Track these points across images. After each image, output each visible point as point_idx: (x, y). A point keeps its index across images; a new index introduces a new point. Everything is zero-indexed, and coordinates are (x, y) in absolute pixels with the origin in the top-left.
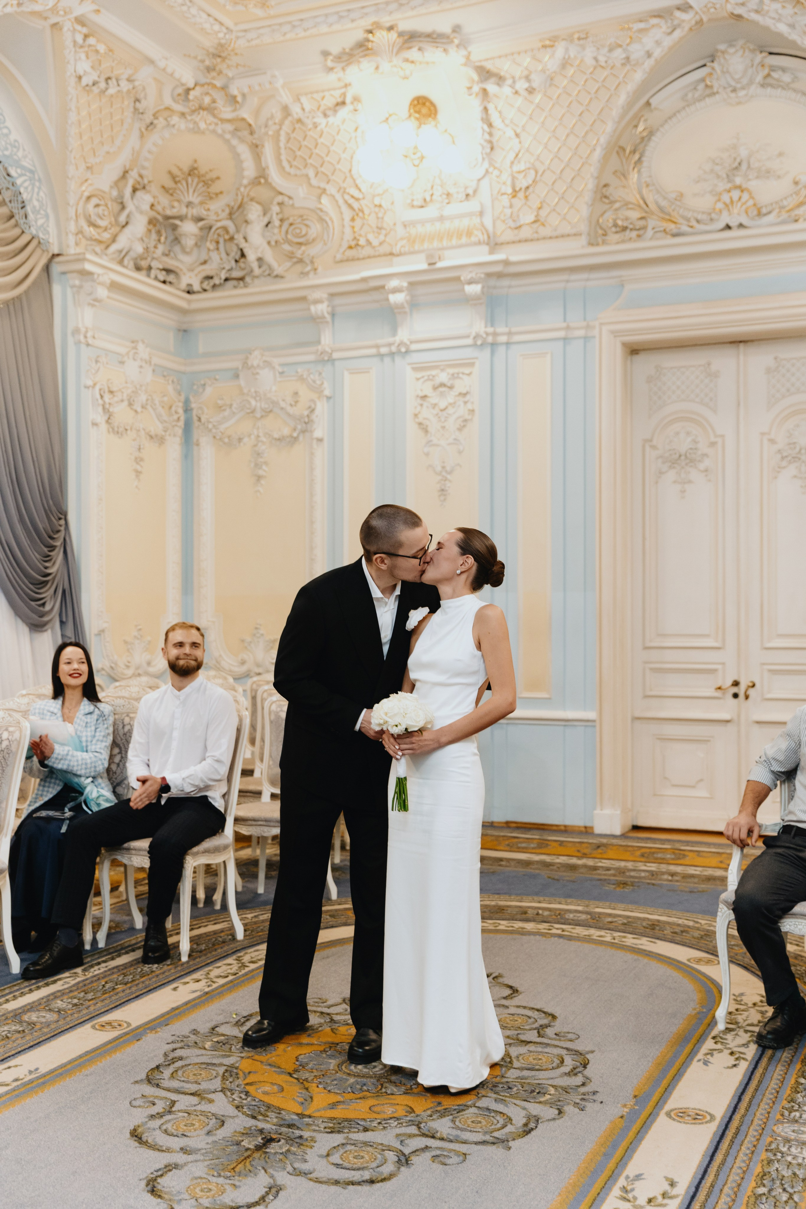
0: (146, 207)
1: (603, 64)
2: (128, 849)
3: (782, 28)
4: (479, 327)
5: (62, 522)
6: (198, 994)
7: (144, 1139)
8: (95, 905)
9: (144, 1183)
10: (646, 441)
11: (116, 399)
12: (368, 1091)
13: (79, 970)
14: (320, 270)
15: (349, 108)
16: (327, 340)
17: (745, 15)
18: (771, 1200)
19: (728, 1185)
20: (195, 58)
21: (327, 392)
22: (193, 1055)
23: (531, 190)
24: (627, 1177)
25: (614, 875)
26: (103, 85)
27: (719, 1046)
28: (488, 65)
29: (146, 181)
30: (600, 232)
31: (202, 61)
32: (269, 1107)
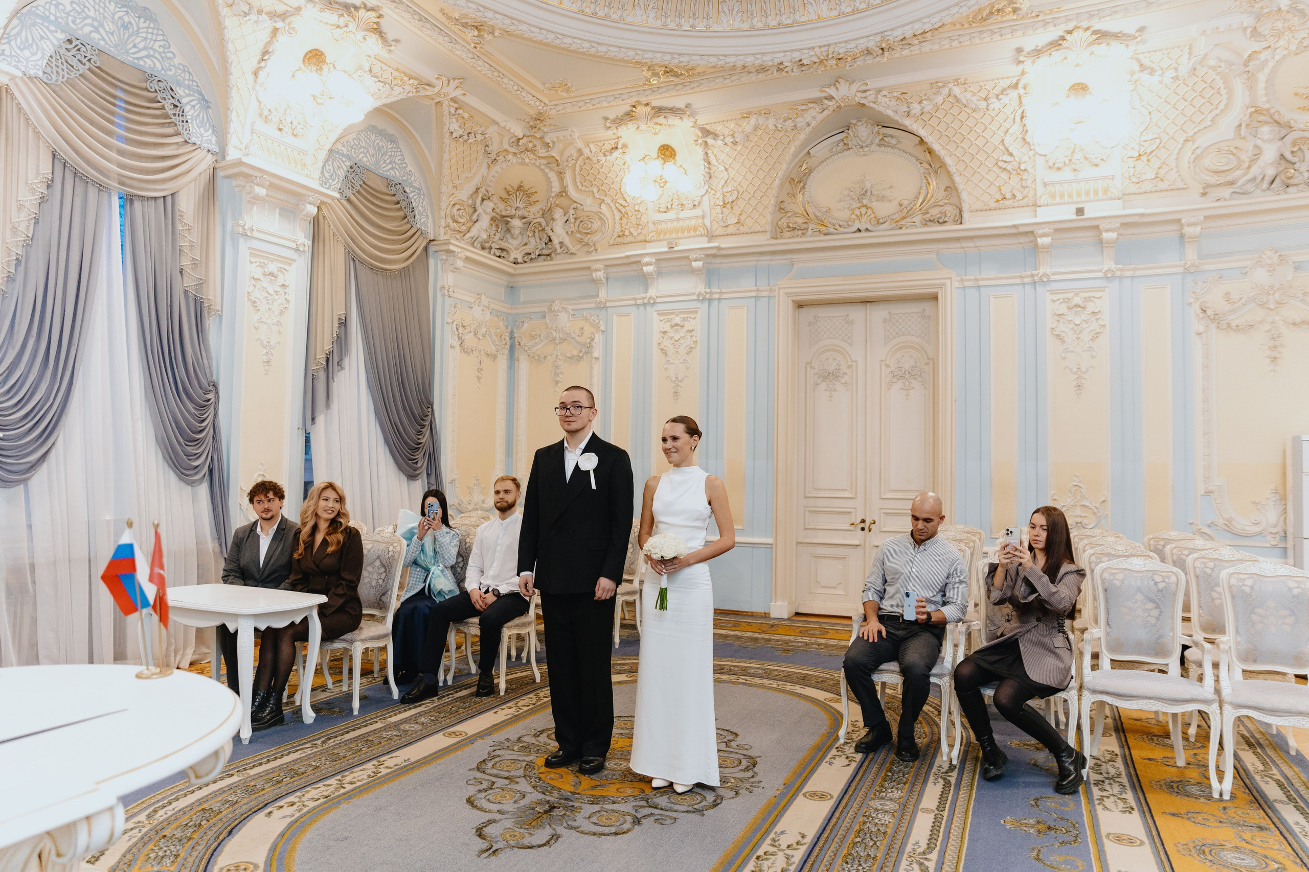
0: (490, 210)
1: (780, 129)
2: (468, 623)
3: (890, 113)
4: (701, 288)
5: (430, 410)
6: (510, 716)
7: (475, 804)
8: (446, 658)
9: (474, 830)
10: (807, 363)
11: (466, 331)
12: (616, 779)
13: (435, 699)
14: (599, 250)
15: (620, 151)
16: (603, 294)
17: (867, 104)
18: (863, 845)
19: (838, 837)
20: (524, 120)
21: (602, 328)
22: (506, 754)
23: (735, 203)
24: (776, 833)
25: (782, 645)
26: (466, 137)
27: (840, 753)
28: (708, 127)
29: (490, 194)
30: (779, 230)
31: (528, 123)
32: (553, 787)
